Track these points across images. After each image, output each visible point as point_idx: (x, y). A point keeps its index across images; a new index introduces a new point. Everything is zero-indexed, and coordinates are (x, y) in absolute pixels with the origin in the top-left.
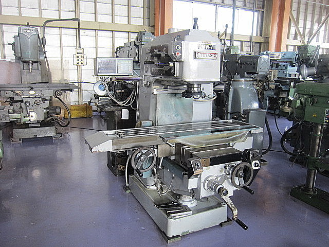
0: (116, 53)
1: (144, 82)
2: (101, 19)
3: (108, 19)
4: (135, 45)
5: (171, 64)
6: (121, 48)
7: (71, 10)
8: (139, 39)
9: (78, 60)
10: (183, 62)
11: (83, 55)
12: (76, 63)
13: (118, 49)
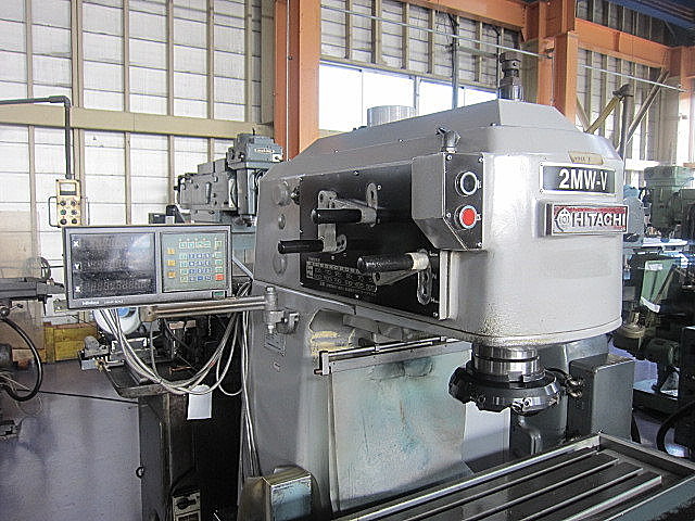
0: (178, 188)
1: (274, 317)
2: (138, 105)
3: (157, 107)
4: (227, 169)
5: (420, 261)
6: (189, 176)
7: (62, 82)
8: (237, 153)
9: (64, 212)
10: (485, 251)
11: (77, 199)
12: (56, 221)
13: (183, 181)
